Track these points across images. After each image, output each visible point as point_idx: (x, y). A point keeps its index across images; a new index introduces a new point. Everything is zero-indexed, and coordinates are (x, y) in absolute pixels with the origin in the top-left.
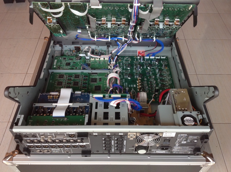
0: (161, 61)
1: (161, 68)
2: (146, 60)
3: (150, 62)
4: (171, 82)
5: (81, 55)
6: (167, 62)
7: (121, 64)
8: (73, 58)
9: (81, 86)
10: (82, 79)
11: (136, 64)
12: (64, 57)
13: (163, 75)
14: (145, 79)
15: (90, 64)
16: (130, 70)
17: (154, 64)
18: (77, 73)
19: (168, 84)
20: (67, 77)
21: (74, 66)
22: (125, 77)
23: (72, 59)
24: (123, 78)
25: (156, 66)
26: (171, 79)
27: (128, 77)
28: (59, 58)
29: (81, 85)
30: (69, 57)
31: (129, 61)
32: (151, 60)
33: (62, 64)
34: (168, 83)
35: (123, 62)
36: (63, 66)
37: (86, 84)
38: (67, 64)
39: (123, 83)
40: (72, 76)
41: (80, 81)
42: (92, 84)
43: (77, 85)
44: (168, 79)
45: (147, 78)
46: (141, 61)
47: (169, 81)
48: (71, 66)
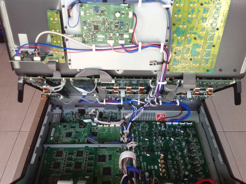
0: (188, 129)
1: (188, 139)
2: (167, 127)
3: (173, 131)
4: (203, 161)
5: (85, 121)
6: (194, 131)
7: (137, 133)
8: (76, 125)
9: (85, 170)
10: (86, 158)
11: (155, 133)
12: (65, 124)
13: (192, 150)
14: (169, 156)
15: (97, 133)
16: (148, 142)
17: (179, 134)
18: (80, 148)
19: (200, 165)
20: (66, 155)
21: (76, 138)
22: (143, 153)
23: (74, 127)
24: (141, 155)
25: (182, 136)
26: (202, 156)
27: (147, 153)
28: (58, 126)
29: (85, 167)
30: (70, 125)
31: (147, 128)
32: (175, 127)
33: (61, 135)
34: (199, 162)
35: (139, 129)
36: (63, 137)
37: (91, 165)
38: (68, 134)
39: (141, 163)
40: (72, 154)
41: (83, 161)
42: (99, 165)
43: (80, 167)
44: (199, 157)
45: (171, 154)
46: (162, 129)
47: (200, 159)
48: (72, 138)
